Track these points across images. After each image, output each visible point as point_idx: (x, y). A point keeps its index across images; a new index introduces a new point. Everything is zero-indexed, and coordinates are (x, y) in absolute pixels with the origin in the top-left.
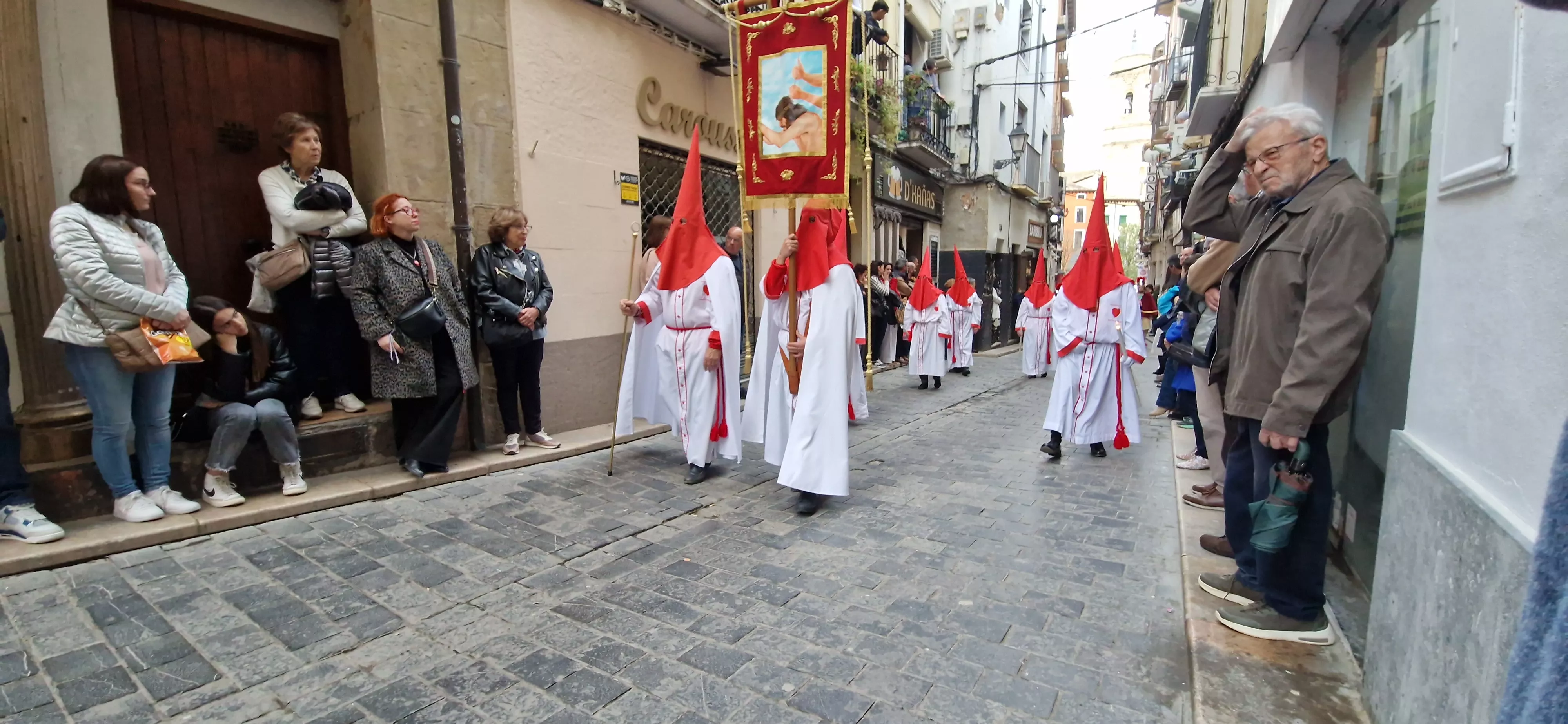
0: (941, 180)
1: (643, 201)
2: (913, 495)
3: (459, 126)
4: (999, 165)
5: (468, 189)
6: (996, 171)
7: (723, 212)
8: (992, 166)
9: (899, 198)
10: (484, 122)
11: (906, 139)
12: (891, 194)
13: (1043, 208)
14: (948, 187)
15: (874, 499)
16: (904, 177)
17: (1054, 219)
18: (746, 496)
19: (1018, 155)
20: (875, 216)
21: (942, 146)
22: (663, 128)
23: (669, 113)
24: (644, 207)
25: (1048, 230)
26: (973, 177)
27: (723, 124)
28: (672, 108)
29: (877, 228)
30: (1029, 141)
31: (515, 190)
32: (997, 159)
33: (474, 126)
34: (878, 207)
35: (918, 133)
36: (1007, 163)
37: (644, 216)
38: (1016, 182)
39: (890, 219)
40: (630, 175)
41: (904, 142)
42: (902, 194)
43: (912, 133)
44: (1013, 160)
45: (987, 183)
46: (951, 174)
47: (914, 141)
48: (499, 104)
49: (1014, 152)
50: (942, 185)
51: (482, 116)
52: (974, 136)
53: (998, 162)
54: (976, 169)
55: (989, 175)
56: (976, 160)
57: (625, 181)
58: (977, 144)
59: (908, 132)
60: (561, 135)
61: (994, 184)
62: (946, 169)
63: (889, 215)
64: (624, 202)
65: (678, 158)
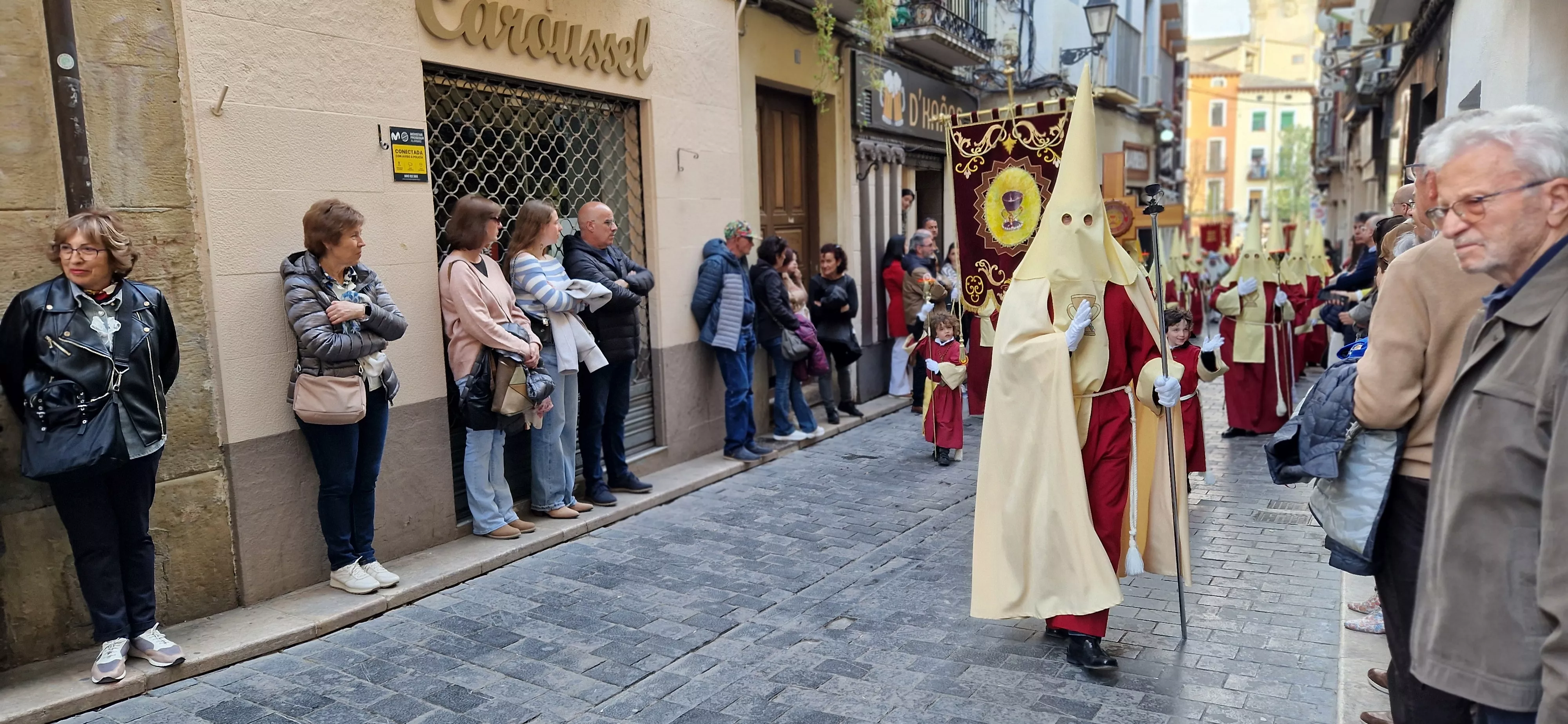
0: (974, 84)
1: (437, 169)
2: (894, 700)
3: (73, 72)
4: (1068, 57)
5: (95, 183)
6: (1065, 66)
7: (586, 177)
8: (1057, 59)
9: (899, 123)
10: (125, 59)
11: (911, 23)
12: (886, 119)
13: (1147, 120)
14: (984, 95)
15: (828, 711)
16: (908, 87)
17: (1167, 136)
18: (608, 712)
19: (1101, 39)
20: (858, 158)
21: (971, 31)
22: (469, 43)
23: (479, 15)
24: (440, 181)
25: (1158, 156)
26: (1025, 79)
27: (580, 26)
28: (483, 6)
29: (862, 178)
30: (1121, 12)
31: (187, 176)
32: (1065, 48)
33: (102, 68)
34: (864, 142)
35: (928, 12)
36: (1082, 52)
37: (439, 197)
38: (1100, 82)
39: (884, 160)
40: (409, 131)
41: (905, 27)
42: (905, 116)
43: (919, 11)
44: (1093, 49)
45: (1050, 88)
46: (990, 74)
47: (923, 25)
48: (151, 24)
49: (1094, 35)
50: (975, 93)
51: (117, 49)
52: (1027, 9)
53: (1068, 51)
54: (1030, 66)
55: (1053, 76)
56: (1031, 50)
57: (400, 142)
58: (1031, 24)
59: (913, 11)
60: (274, 72)
61: (1061, 90)
62: (982, 67)
63: (883, 153)
64: (399, 178)
65: (500, 90)
